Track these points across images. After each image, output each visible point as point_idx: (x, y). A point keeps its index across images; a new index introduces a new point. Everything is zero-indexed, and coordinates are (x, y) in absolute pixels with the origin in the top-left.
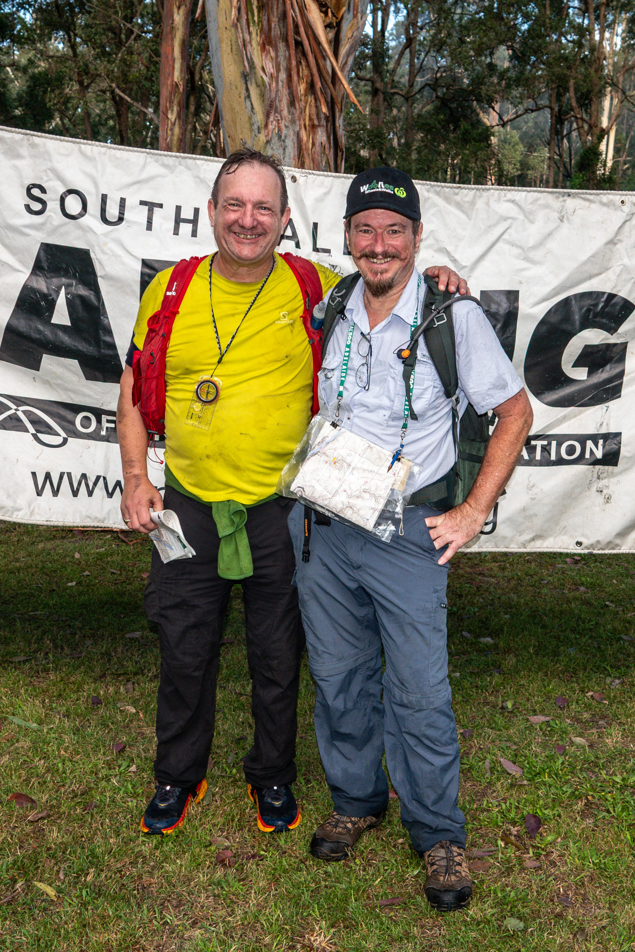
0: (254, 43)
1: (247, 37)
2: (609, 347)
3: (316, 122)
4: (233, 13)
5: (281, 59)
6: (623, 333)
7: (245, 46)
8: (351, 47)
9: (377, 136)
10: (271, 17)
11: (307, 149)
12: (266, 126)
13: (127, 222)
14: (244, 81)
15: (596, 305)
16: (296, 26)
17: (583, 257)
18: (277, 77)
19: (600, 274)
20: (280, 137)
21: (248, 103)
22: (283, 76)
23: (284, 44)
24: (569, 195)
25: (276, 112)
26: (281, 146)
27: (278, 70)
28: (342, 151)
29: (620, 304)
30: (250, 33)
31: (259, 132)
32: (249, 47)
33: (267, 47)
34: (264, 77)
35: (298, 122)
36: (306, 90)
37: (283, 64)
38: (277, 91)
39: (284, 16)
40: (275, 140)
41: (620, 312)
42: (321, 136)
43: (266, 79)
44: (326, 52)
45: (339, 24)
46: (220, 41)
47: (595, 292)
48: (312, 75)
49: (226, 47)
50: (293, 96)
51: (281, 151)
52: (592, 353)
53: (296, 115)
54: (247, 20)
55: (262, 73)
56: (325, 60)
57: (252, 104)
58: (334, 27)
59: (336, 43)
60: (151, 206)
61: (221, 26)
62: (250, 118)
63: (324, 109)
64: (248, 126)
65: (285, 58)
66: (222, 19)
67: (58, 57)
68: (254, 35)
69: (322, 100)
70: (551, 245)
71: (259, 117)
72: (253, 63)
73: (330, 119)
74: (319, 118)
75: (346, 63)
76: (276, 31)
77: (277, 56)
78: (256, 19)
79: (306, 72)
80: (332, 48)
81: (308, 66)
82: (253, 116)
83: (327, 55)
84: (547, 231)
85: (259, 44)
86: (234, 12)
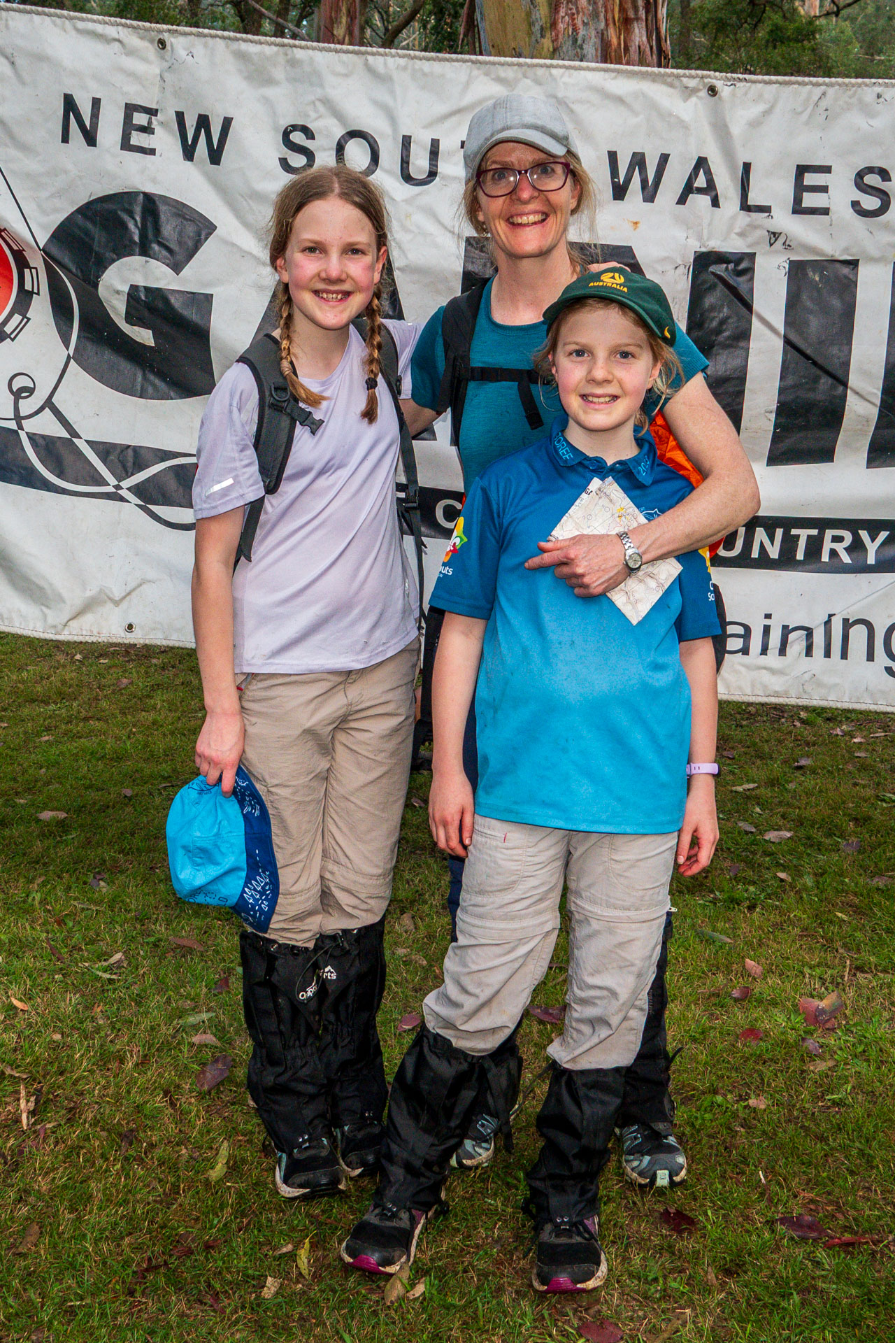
11: (619, 57)
12: (554, 25)
13: (440, 179)
20: (575, 41)
25: (569, 1)
26: (576, 54)
31: (543, 36)
35: (602, 16)
40: (567, 46)
42: (639, 35)
53: (600, 5)
62: (529, 14)
64: (524, 27)
71: (542, 12)
73: (652, 9)
74: (635, 7)
82: (534, 11)
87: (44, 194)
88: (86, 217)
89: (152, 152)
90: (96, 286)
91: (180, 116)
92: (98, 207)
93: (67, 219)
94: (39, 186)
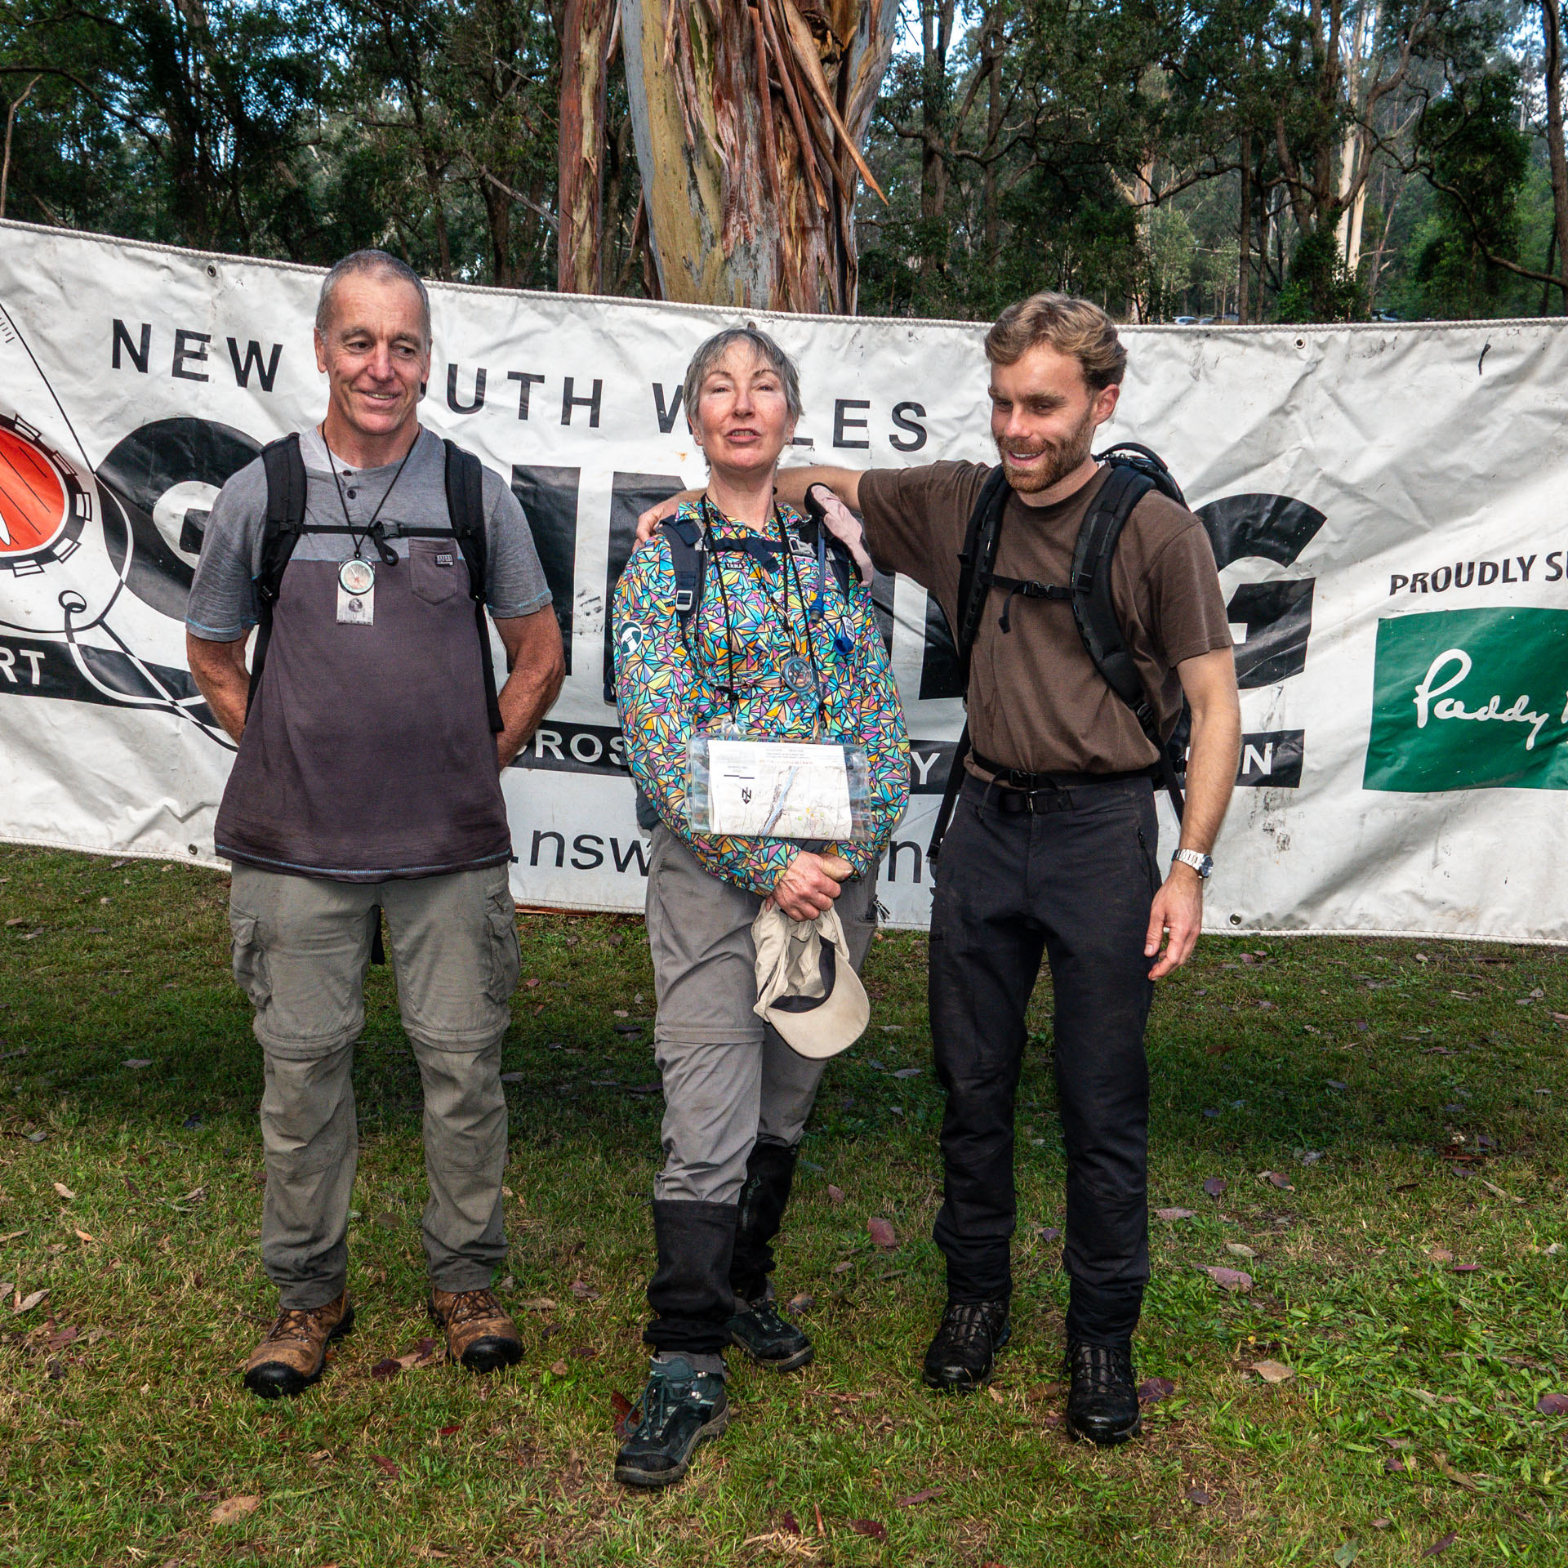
0: (703, 97)
1: (691, 87)
2: (1282, 587)
3: (808, 223)
4: (666, 49)
5: (749, 120)
6: (1305, 563)
7: (687, 101)
8: (866, 94)
9: (933, 233)
10: (731, 50)
11: (793, 269)
12: (725, 233)
13: (489, 407)
14: (685, 161)
15: (1257, 517)
16: (773, 64)
17: (1233, 438)
18: (743, 151)
19: (1263, 464)
20: (748, 250)
21: (694, 197)
22: (751, 148)
23: (752, 95)
24: (1208, 336)
25: (740, 209)
26: (750, 265)
27: (744, 140)
28: (853, 268)
29: (1300, 514)
30: (695, 81)
31: (713, 245)
32: (694, 104)
33: (725, 102)
34: (720, 152)
35: (777, 225)
36: (790, 171)
37: (751, 128)
38: (742, 174)
39: (752, 49)
40: (740, 256)
41: (1298, 528)
42: (817, 246)
43: (723, 156)
44: (823, 104)
45: (846, 56)
46: (647, 96)
47: (1254, 495)
48: (800, 145)
49: (656, 106)
50: (769, 182)
51: (750, 274)
52: (1253, 599)
53: (775, 213)
54: (691, 59)
55: (716, 146)
56: (822, 117)
57: (700, 198)
58: (838, 60)
59: (841, 88)
60: (526, 380)
61: (648, 70)
62: (698, 222)
63: (821, 201)
64: (694, 235)
65: (754, 117)
66: (649, 59)
67: (391, 125)
68: (702, 82)
69: (818, 186)
70: (1179, 418)
71: (713, 219)
72: (701, 129)
73: (833, 217)
74: (813, 217)
75: (859, 120)
76: (739, 74)
77: (741, 116)
78: (705, 56)
79: (790, 139)
80: (834, 98)
81: (794, 130)
82: (704, 218)
83: (826, 109)
84: (1170, 395)
85: (711, 97)
86: (668, 50)
87: (97, 419)
88: (141, 441)
89: (205, 378)
90: (150, 510)
91: (232, 342)
92: (153, 431)
93: (121, 443)
94: (94, 410)
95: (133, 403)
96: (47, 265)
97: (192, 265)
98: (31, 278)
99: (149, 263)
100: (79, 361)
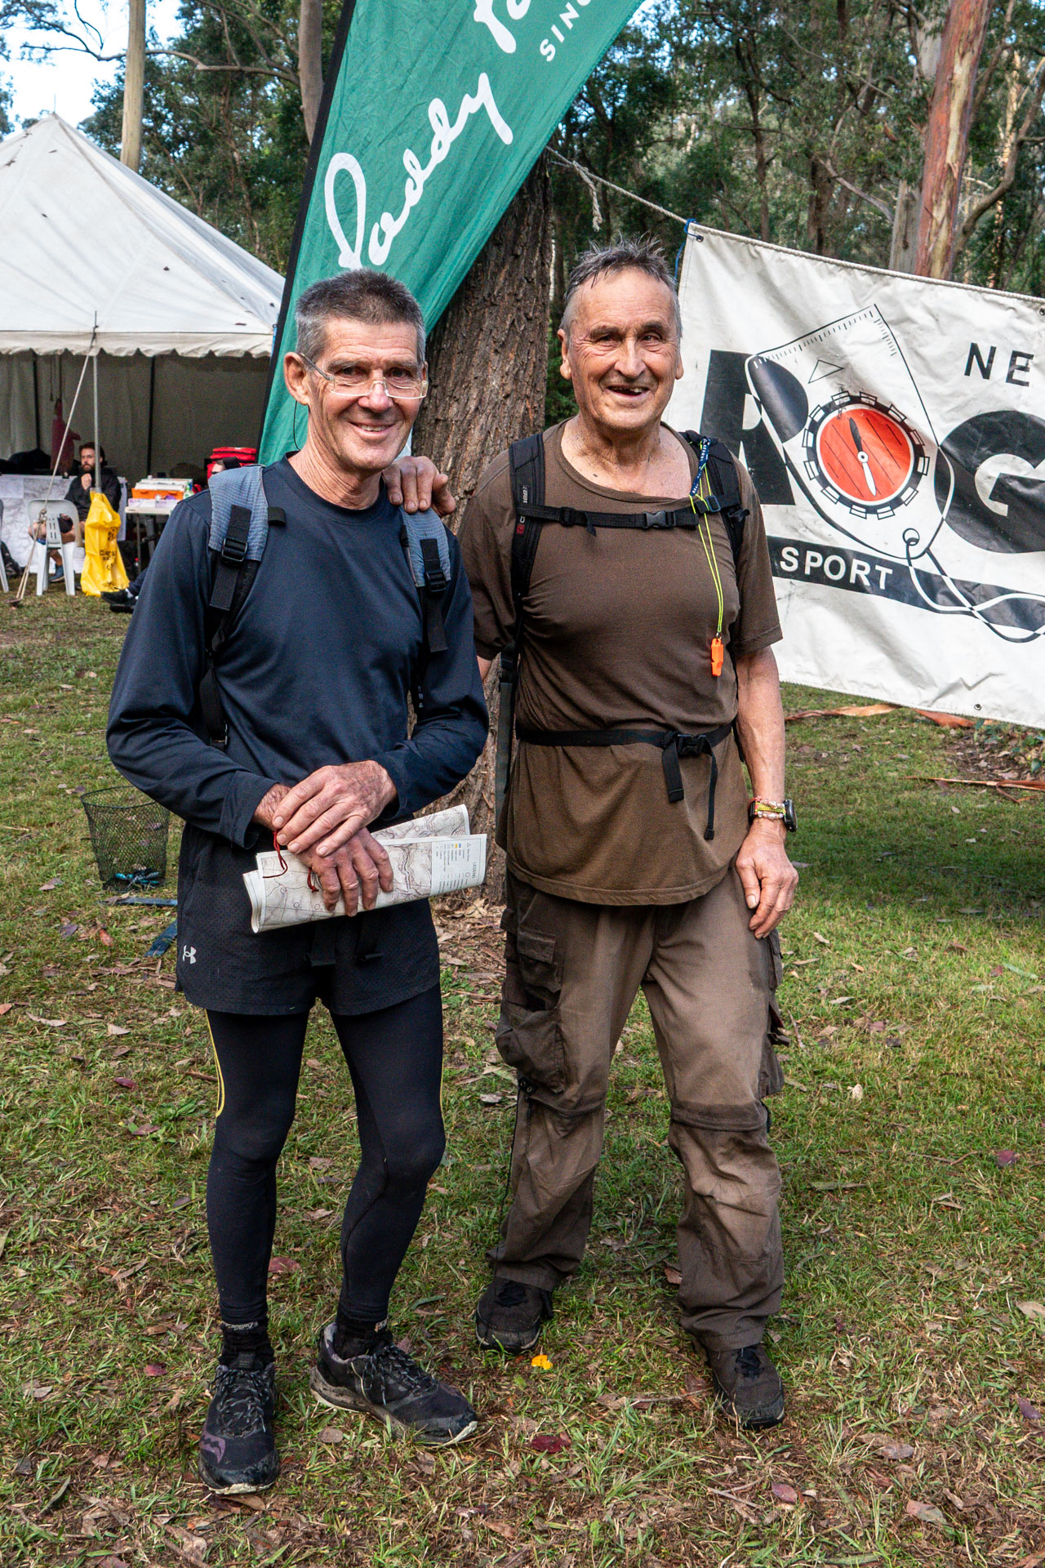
87: (946, 409)
88: (974, 426)
90: (974, 472)
92: (984, 420)
93: (960, 427)
94: (945, 403)
95: (974, 399)
96: (930, 305)
97: (1030, 307)
98: (916, 313)
99: (1001, 305)
100: (941, 370)
